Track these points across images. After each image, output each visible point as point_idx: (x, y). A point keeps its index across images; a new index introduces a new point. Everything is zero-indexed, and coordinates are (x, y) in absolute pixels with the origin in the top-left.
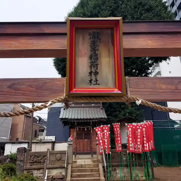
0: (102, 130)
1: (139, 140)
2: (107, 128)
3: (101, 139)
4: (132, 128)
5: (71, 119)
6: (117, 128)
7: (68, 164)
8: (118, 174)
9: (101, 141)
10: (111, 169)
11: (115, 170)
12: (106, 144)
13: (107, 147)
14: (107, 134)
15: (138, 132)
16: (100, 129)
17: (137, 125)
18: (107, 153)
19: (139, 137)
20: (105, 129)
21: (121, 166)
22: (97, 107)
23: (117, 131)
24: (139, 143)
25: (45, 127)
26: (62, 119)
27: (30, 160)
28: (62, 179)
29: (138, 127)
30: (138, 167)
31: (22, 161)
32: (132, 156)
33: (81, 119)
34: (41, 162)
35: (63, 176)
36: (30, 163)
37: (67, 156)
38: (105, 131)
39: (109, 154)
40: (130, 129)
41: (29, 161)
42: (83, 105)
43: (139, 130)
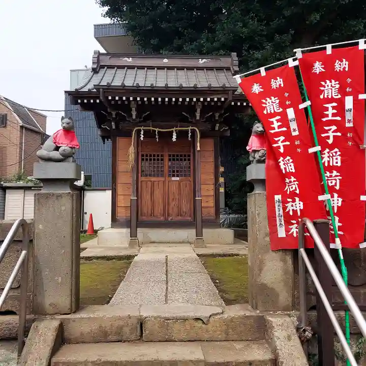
3: (289, 151)
5: (109, 89)
9: (287, 165)
12: (334, 179)
13: (336, 202)
20: (330, 74)
26: (77, 96)
33: (152, 90)
38: (330, 89)
42: (166, 61)
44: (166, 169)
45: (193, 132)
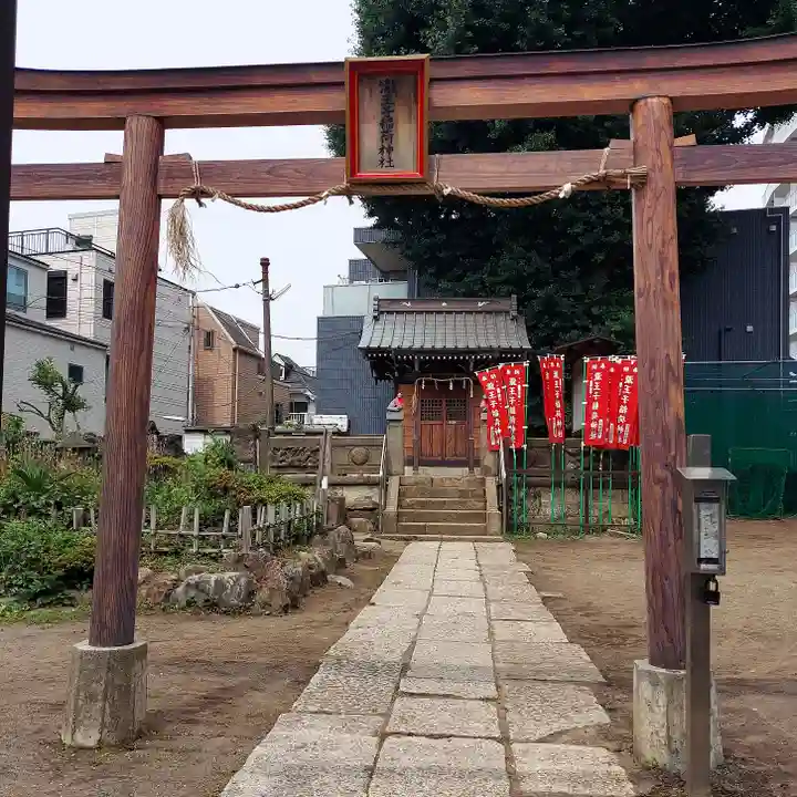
0: (503, 379)
1: (623, 409)
2: (517, 372)
3: (497, 407)
4: (605, 373)
5: (399, 350)
6: (551, 371)
7: (389, 474)
8: (546, 507)
9: (496, 413)
10: (523, 494)
11: (537, 496)
12: (513, 419)
13: (514, 429)
14: (516, 390)
15: (624, 384)
16: (493, 376)
17: (625, 363)
18: (513, 447)
19: (625, 399)
20: (513, 375)
21: (558, 485)
22: (498, 313)
23: (552, 380)
24: (622, 419)
25: (308, 393)
26: (368, 350)
27: (273, 459)
28: (371, 510)
29: (626, 369)
30: (610, 492)
31: (249, 461)
32: (597, 460)
33: (433, 351)
34: (305, 467)
35: (374, 503)
36: (273, 467)
37: (387, 453)
38: (513, 382)
39: (519, 451)
40: (598, 376)
41: (270, 463)
42: (444, 304)
43: (629, 380)
44: (444, 414)
45: (468, 381)
